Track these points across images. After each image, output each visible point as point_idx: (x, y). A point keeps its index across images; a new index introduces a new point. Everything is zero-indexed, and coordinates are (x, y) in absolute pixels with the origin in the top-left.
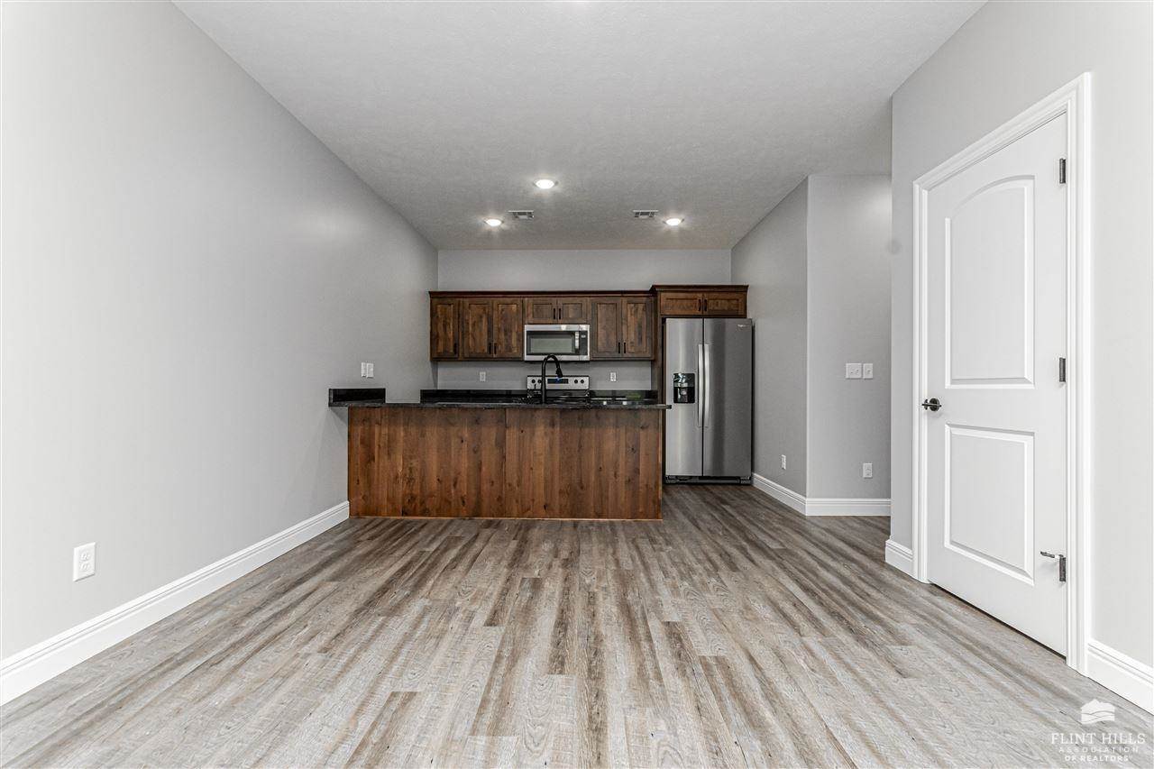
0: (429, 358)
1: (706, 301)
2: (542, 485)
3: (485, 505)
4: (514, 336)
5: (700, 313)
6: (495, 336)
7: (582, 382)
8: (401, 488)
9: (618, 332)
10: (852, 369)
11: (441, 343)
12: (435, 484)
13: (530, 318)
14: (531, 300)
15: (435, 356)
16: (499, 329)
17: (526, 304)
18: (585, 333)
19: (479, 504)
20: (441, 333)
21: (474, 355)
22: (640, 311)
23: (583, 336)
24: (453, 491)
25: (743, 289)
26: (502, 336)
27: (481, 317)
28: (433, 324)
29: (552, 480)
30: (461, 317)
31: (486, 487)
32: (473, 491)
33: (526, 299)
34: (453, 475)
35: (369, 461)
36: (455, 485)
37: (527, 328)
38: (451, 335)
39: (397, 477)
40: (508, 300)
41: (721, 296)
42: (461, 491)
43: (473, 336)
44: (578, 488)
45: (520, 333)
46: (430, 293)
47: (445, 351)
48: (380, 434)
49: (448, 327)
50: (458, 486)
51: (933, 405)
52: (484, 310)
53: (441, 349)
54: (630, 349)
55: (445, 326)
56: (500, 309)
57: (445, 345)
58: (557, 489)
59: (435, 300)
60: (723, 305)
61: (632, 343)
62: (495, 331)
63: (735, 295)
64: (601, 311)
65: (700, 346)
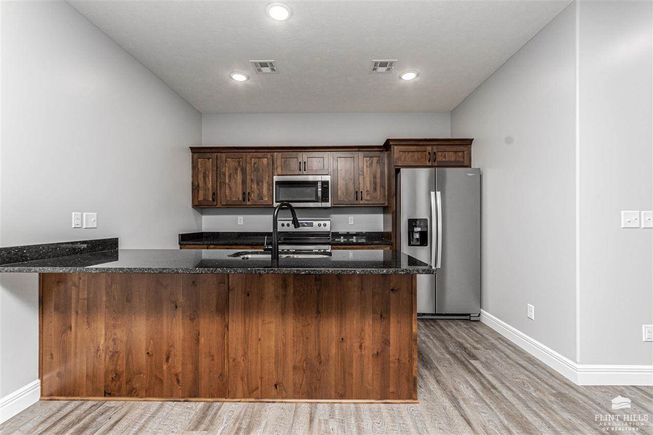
0: (191, 206)
1: (435, 153)
2: (273, 359)
3: (204, 382)
4: (265, 186)
5: (430, 164)
6: (248, 186)
7: (325, 225)
8: (103, 363)
9: (355, 182)
10: (629, 218)
11: (201, 193)
12: (143, 359)
13: (279, 171)
14: (280, 155)
15: (196, 203)
16: (252, 181)
17: (275, 157)
18: (327, 183)
19: (196, 381)
20: (201, 184)
21: (231, 203)
22: (374, 164)
23: (324, 186)
24: (165, 367)
25: (467, 143)
26: (255, 186)
27: (236, 169)
28: (195, 175)
29: (285, 353)
30: (219, 169)
31: (204, 362)
32: (190, 367)
33: (275, 153)
34: (165, 348)
35: (64, 332)
36: (167, 360)
37: (276, 178)
38: (210, 185)
39: (98, 350)
40: (260, 155)
41: (448, 148)
42: (174, 367)
43: (229, 185)
44: (316, 363)
45: (271, 183)
46: (191, 148)
47: (204, 199)
48: (78, 299)
49: (207, 178)
50: (171, 361)
52: (239, 162)
53: (201, 198)
54: (365, 197)
55: (204, 177)
56: (253, 163)
57: (205, 195)
58: (290, 364)
59: (196, 155)
60: (450, 156)
61: (367, 191)
62: (248, 181)
63: (462, 148)
64: (341, 164)
65: (433, 193)
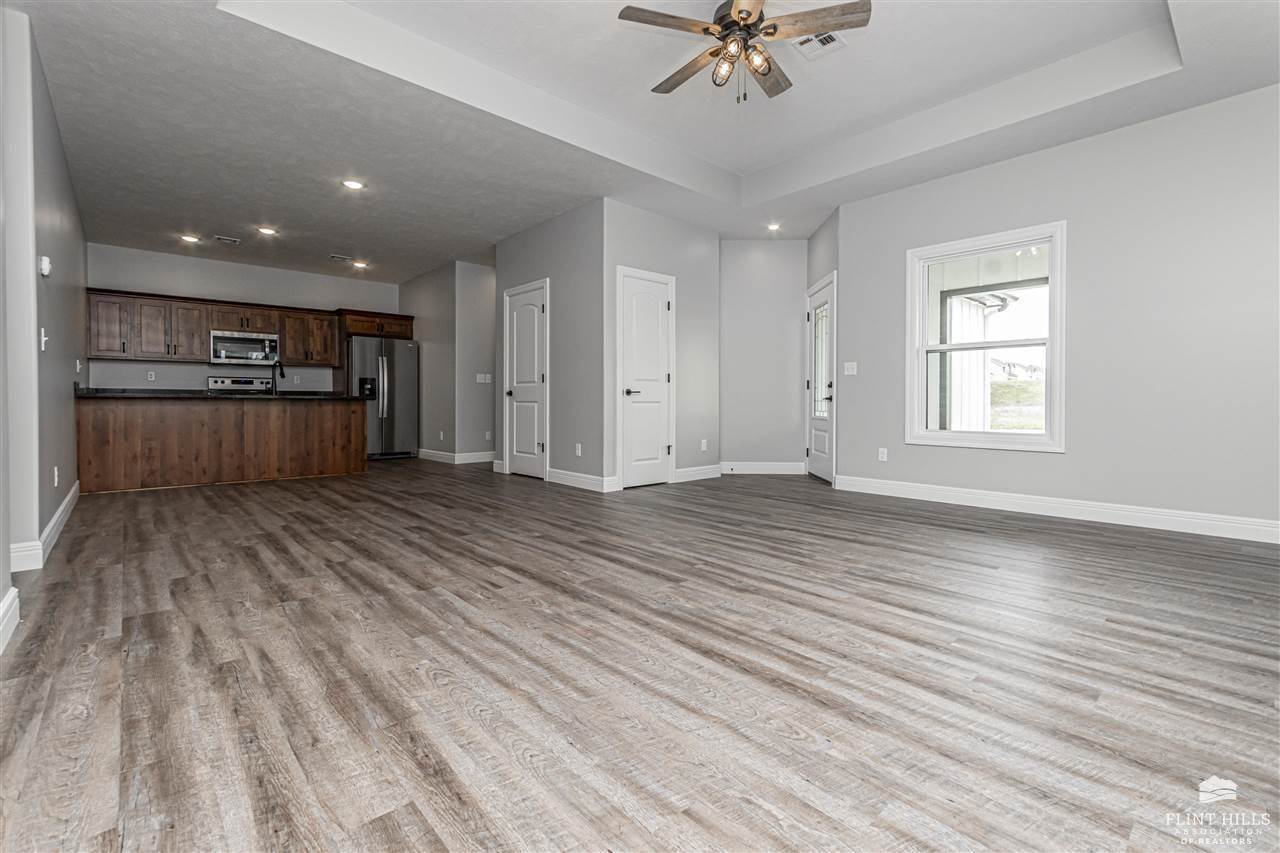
1: (382, 325)
2: (275, 455)
4: (198, 340)
5: (378, 334)
6: (174, 338)
7: (268, 383)
8: (140, 467)
9: (305, 342)
10: (480, 378)
12: (176, 460)
13: (216, 325)
14: (215, 309)
16: (179, 332)
17: (210, 311)
18: (275, 341)
22: (325, 327)
23: (273, 344)
24: (194, 464)
25: (410, 319)
26: (183, 339)
27: (157, 318)
29: (284, 451)
30: (130, 317)
31: (226, 459)
32: (214, 463)
33: (209, 307)
34: (194, 451)
36: (196, 459)
37: (214, 333)
38: (117, 333)
39: (135, 456)
40: (189, 307)
41: (394, 322)
42: (202, 464)
43: (146, 335)
44: (305, 455)
45: (206, 337)
46: (85, 288)
47: (108, 349)
50: (199, 460)
51: (510, 393)
52: (160, 311)
54: (315, 357)
55: (108, 324)
56: (181, 314)
57: (109, 344)
58: (288, 456)
59: (91, 295)
60: (396, 329)
61: (318, 352)
62: (174, 333)
63: (404, 322)
64: (289, 323)
65: (380, 358)
